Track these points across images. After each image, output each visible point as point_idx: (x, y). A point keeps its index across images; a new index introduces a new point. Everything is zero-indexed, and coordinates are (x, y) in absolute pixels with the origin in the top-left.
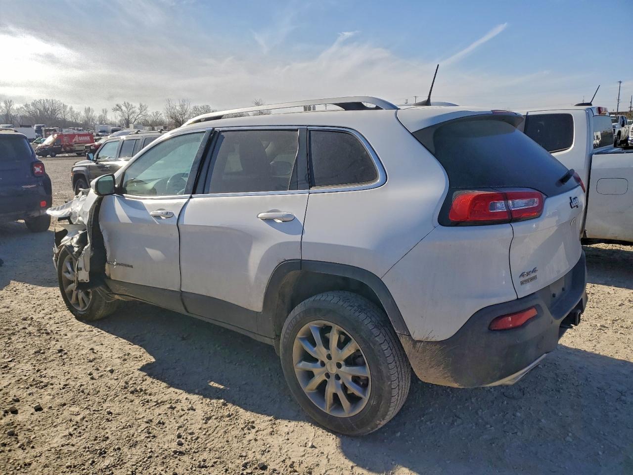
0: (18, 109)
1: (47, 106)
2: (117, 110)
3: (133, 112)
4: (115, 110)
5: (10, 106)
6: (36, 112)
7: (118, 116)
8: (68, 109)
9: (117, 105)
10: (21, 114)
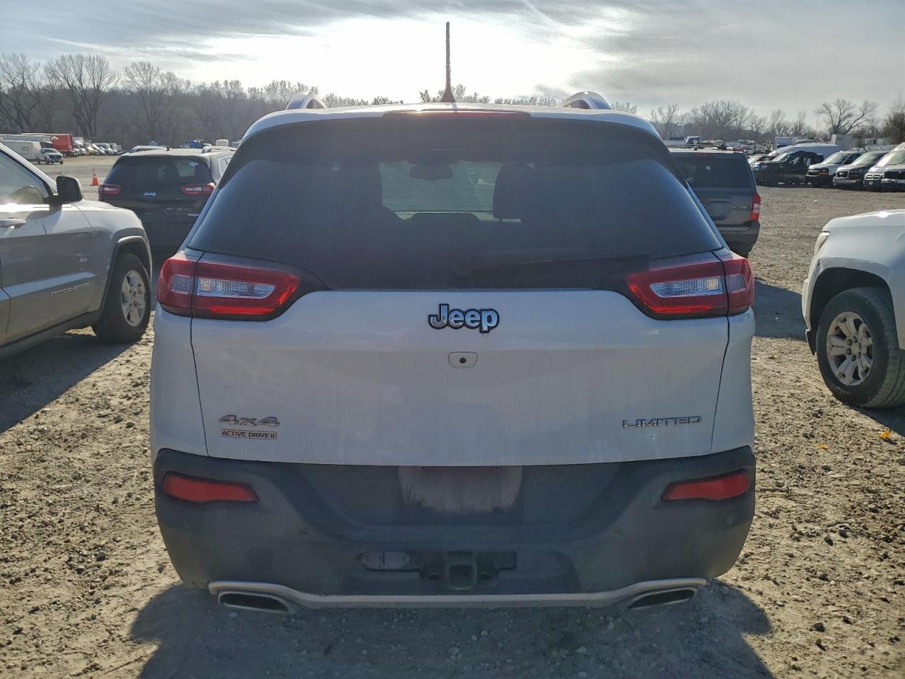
0: (683, 117)
1: (721, 110)
2: (823, 112)
3: (850, 116)
4: (819, 112)
5: (674, 111)
6: (705, 119)
7: (823, 122)
8: (748, 113)
9: (824, 105)
10: (685, 122)
